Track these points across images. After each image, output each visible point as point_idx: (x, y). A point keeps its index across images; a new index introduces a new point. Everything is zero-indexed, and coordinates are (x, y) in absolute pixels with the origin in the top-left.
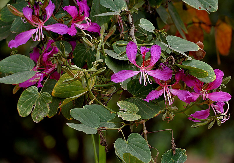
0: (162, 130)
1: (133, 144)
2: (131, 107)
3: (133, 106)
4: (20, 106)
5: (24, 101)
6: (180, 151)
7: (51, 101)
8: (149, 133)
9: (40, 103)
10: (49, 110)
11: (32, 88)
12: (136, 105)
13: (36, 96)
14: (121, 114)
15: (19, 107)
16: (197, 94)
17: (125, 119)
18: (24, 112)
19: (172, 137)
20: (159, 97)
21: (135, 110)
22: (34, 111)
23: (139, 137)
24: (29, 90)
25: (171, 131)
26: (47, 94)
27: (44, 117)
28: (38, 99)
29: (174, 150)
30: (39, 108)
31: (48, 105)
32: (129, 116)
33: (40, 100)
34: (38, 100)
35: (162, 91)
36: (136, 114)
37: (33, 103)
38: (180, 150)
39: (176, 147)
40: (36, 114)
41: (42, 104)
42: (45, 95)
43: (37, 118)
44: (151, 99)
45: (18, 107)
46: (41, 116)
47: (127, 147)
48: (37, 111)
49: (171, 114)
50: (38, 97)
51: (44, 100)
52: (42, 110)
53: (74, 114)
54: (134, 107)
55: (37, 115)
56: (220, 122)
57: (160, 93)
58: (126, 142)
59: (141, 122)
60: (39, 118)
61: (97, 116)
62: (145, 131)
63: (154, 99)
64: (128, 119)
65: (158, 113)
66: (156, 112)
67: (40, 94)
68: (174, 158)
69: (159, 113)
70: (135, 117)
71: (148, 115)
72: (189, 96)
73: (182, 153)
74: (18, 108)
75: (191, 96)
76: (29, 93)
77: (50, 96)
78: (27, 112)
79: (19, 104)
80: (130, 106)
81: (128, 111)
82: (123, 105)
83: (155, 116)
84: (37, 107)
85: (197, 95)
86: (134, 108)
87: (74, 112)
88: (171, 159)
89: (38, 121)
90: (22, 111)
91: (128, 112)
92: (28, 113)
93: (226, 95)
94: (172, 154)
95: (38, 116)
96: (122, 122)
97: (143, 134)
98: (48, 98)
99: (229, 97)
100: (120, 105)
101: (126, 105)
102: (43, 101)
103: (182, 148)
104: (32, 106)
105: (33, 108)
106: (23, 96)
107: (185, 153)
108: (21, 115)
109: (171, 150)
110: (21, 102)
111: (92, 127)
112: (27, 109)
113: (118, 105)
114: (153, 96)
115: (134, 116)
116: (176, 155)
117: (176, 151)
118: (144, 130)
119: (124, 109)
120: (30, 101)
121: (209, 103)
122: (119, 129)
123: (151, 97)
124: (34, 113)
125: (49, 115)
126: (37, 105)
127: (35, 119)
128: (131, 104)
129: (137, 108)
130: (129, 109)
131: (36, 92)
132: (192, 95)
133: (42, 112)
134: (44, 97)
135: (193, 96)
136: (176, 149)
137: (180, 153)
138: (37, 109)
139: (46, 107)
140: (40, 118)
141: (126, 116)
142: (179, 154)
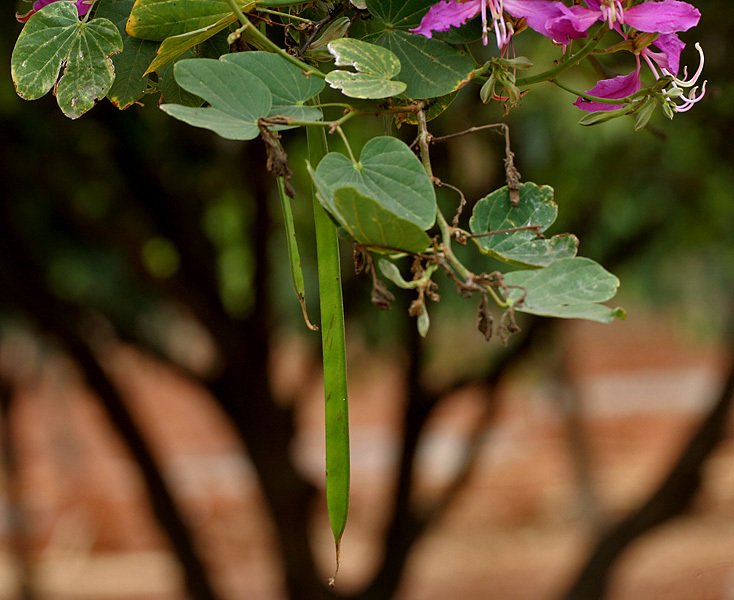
0: (474, 129)
1: (378, 170)
2: (377, 59)
3: (382, 56)
4: (18, 65)
5: (33, 50)
6: (536, 192)
7: (118, 49)
8: (436, 141)
9: (85, 55)
10: (113, 76)
11: (57, 6)
12: (391, 53)
13: (70, 31)
14: (341, 77)
15: (16, 68)
16: (592, 13)
17: (354, 92)
18: (31, 83)
19: (508, 149)
20: (464, 23)
21: (391, 69)
22: (64, 80)
23: (398, 148)
24: (50, 11)
25: (504, 130)
26: (107, 25)
27: (96, 100)
28: (78, 40)
29: (512, 190)
30: (81, 72)
31: (109, 62)
32: (369, 84)
33: (83, 43)
34: (77, 44)
35: (474, 5)
36: (392, 80)
37: (63, 53)
38: (535, 189)
39: (522, 180)
40: (71, 91)
41: (90, 57)
42: (99, 27)
43: (73, 102)
44: (439, 27)
45: (12, 66)
46: (88, 98)
47: (360, 181)
48: (75, 79)
49: (508, 79)
50: (78, 36)
51: (97, 44)
52: (90, 78)
53: (187, 76)
54: (387, 58)
55: (74, 94)
56: (672, 107)
57: (468, 12)
58: (355, 166)
59: (413, 107)
60: (79, 102)
61: (262, 86)
62: (425, 136)
63: (448, 27)
64: (363, 92)
65: (466, 77)
66: (459, 75)
67: (83, 23)
68: (514, 216)
69: (469, 78)
70: (389, 89)
71: (434, 86)
72: (563, 17)
73: (542, 199)
74: (13, 72)
75: (568, 15)
76: (50, 23)
77: (114, 32)
78: (41, 85)
79: (16, 56)
80: (373, 54)
81: (363, 68)
82: (348, 50)
83: (456, 88)
84: (73, 68)
85: (592, 16)
86: (384, 62)
87: (185, 71)
88: (507, 220)
89: (78, 112)
90: (27, 80)
91: (365, 74)
92: (46, 88)
93: (681, 9)
94: (509, 204)
95: (78, 95)
96: (346, 105)
97: (417, 144)
98: (108, 36)
99: (692, 15)
100: (337, 49)
101: (360, 52)
102: (94, 48)
103: (540, 184)
104: (57, 65)
105: (62, 69)
106: (29, 32)
107: (549, 199)
108: (22, 94)
109: (504, 190)
110: (23, 50)
111: (245, 120)
112: (43, 74)
113: (332, 51)
114: (443, 18)
115: (385, 86)
116: (521, 204)
117: (521, 192)
118: (421, 132)
119: (352, 64)
120: (53, 47)
121: (635, 48)
122: (332, 124)
123: (438, 21)
124: (65, 87)
125: (119, 99)
126: (74, 61)
127: (68, 107)
128: (374, 48)
129: (397, 62)
130: (367, 64)
131: (72, 17)
132: (572, 14)
133: (91, 83)
134: (96, 35)
135: (577, 17)
136: (522, 187)
137: (534, 198)
138: (75, 74)
139: (104, 68)
140: (82, 102)
141: (357, 85)
142: (530, 204)
